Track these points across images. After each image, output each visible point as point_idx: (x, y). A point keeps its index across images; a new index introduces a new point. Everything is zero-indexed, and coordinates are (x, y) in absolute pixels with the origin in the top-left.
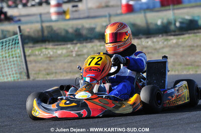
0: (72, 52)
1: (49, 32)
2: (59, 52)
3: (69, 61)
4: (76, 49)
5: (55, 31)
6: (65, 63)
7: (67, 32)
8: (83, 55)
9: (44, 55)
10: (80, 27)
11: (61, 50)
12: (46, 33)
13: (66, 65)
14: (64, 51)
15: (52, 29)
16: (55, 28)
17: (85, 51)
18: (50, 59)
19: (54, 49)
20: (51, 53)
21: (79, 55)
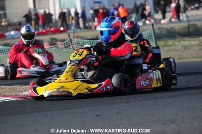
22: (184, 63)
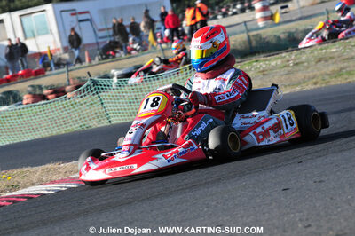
0: (288, 61)
1: (257, 41)
2: (273, 63)
3: (286, 72)
4: (293, 57)
5: (264, 39)
6: (282, 75)
7: (279, 38)
8: (302, 63)
9: (256, 69)
10: (293, 30)
11: (275, 61)
12: (254, 44)
13: (283, 78)
14: (279, 62)
15: (261, 38)
16: (264, 37)
17: (304, 58)
18: (264, 72)
19: (266, 60)
20: (264, 66)
21: (297, 64)
22: (295, 93)
